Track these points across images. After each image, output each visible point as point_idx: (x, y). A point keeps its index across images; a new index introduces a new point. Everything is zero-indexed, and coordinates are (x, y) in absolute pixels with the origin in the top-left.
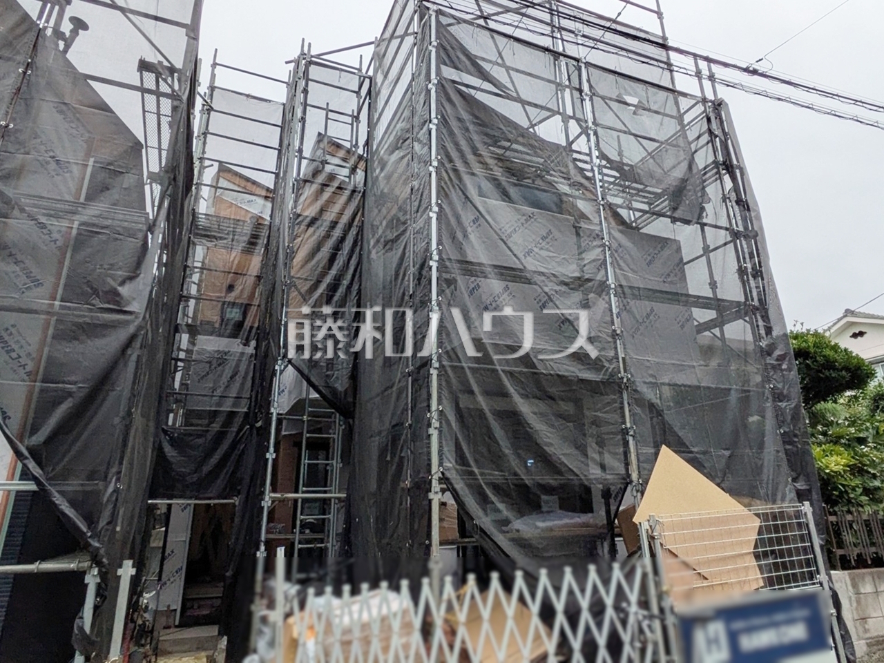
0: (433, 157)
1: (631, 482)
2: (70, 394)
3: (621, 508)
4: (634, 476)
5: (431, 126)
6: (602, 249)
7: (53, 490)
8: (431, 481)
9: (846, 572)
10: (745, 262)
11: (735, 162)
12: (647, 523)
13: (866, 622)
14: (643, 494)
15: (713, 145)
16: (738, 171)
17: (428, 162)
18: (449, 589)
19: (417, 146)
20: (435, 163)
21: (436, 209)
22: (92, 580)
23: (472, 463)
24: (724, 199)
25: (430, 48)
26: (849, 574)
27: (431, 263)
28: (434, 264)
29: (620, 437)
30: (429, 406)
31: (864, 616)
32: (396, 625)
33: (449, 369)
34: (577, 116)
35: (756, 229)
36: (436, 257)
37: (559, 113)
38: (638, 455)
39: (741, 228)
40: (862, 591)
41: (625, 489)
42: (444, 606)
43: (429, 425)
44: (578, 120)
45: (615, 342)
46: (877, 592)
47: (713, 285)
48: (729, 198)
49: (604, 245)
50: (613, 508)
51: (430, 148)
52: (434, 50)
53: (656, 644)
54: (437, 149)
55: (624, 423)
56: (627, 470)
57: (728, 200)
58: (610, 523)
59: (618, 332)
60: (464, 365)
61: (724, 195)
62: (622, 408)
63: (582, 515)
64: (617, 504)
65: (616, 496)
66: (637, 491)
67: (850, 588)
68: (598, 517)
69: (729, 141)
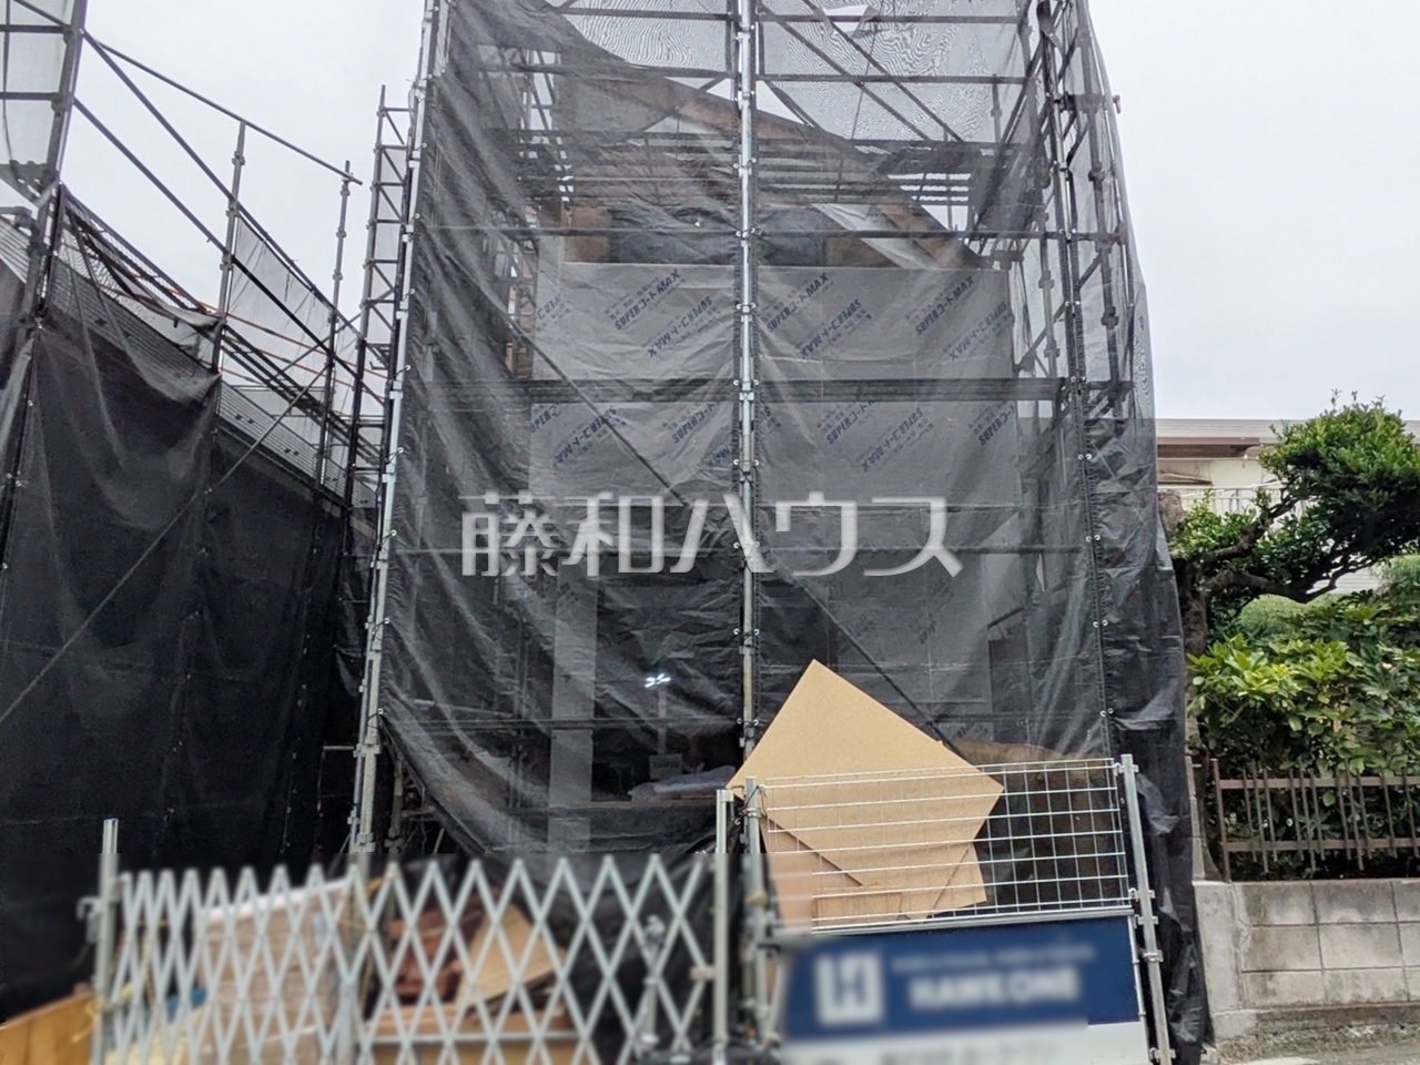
4: (747, 714)
8: (365, 729)
9: (1239, 885)
13: (1271, 978)
21: (407, 304)
26: (1246, 890)
31: (1268, 967)
33: (407, 561)
36: (400, 386)
38: (757, 678)
40: (1276, 919)
46: (1317, 923)
53: (709, 987)
54: (416, 204)
55: (740, 625)
57: (1063, 175)
59: (746, 468)
62: (739, 601)
67: (1242, 913)
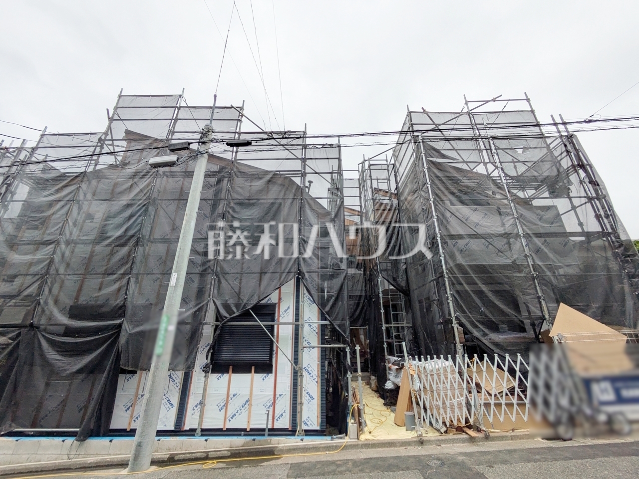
0: (431, 197)
1: (545, 319)
2: (333, 295)
3: (541, 331)
4: (547, 317)
5: (428, 185)
6: (514, 219)
7: (334, 324)
8: (452, 320)
10: (599, 211)
11: (585, 162)
12: (557, 337)
14: (553, 325)
15: (570, 157)
16: (588, 166)
17: (428, 199)
18: (467, 359)
19: (423, 193)
20: (432, 200)
21: (436, 217)
22: (348, 350)
23: (468, 312)
24: (581, 182)
25: (422, 155)
27: (438, 238)
28: (439, 239)
29: (537, 300)
30: (446, 292)
32: (449, 370)
33: (452, 278)
34: (491, 161)
35: (604, 193)
36: (439, 236)
37: (482, 163)
38: (547, 307)
39: (594, 195)
41: (543, 322)
42: (466, 365)
43: (448, 299)
44: (492, 163)
45: (527, 260)
47: (581, 224)
48: (584, 182)
49: (514, 218)
50: (537, 331)
51: (429, 194)
52: (424, 155)
53: (570, 388)
54: (432, 194)
55: (538, 294)
56: (542, 313)
57: (583, 183)
58: (537, 337)
59: (528, 255)
60: (458, 275)
61: (580, 181)
62: (535, 287)
63: (521, 333)
64: (539, 328)
65: (538, 325)
66: (549, 323)
68: (531, 334)
69: (580, 153)
